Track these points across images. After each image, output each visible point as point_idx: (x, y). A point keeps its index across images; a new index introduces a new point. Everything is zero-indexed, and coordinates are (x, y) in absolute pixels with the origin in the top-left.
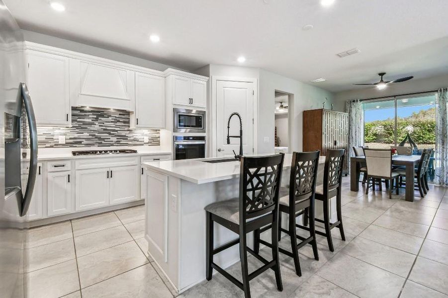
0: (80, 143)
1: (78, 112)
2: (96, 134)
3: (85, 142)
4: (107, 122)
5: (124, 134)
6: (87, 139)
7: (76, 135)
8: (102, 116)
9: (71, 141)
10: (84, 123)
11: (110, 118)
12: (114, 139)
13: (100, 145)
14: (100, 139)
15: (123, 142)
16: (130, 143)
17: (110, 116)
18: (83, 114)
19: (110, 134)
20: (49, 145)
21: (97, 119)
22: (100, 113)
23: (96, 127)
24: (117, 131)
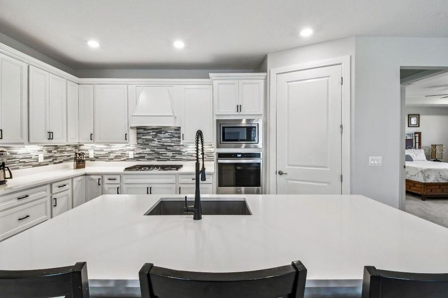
0: (143, 157)
1: (141, 131)
2: (156, 150)
3: (147, 157)
4: (165, 138)
5: (178, 149)
6: (148, 154)
7: (141, 151)
8: (160, 133)
9: (137, 156)
10: (148, 140)
11: (167, 134)
12: (170, 154)
13: (159, 159)
14: (158, 154)
15: (178, 157)
16: (184, 158)
17: (167, 132)
18: (146, 132)
19: (166, 149)
20: (122, 159)
21: (156, 136)
22: (159, 130)
23: (156, 143)
24: (172, 146)
